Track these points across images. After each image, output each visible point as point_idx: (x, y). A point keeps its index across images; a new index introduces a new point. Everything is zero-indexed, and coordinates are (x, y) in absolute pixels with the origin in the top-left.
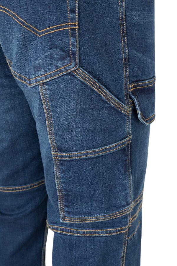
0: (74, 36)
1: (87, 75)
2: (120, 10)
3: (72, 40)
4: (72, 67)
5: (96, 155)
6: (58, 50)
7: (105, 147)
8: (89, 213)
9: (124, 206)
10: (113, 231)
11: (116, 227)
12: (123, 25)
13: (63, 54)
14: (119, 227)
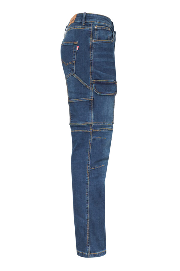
0: (74, 65)
1: (77, 76)
2: (91, 58)
3: (73, 66)
4: (73, 73)
5: (79, 101)
6: (70, 69)
7: (81, 99)
8: (77, 122)
9: (88, 121)
10: (85, 131)
11: (85, 129)
12: (92, 62)
13: (71, 70)
14: (87, 130)
